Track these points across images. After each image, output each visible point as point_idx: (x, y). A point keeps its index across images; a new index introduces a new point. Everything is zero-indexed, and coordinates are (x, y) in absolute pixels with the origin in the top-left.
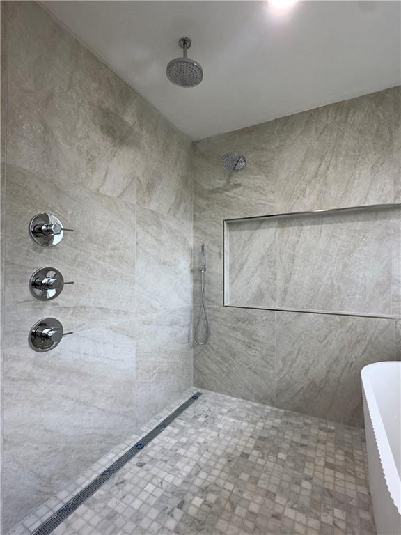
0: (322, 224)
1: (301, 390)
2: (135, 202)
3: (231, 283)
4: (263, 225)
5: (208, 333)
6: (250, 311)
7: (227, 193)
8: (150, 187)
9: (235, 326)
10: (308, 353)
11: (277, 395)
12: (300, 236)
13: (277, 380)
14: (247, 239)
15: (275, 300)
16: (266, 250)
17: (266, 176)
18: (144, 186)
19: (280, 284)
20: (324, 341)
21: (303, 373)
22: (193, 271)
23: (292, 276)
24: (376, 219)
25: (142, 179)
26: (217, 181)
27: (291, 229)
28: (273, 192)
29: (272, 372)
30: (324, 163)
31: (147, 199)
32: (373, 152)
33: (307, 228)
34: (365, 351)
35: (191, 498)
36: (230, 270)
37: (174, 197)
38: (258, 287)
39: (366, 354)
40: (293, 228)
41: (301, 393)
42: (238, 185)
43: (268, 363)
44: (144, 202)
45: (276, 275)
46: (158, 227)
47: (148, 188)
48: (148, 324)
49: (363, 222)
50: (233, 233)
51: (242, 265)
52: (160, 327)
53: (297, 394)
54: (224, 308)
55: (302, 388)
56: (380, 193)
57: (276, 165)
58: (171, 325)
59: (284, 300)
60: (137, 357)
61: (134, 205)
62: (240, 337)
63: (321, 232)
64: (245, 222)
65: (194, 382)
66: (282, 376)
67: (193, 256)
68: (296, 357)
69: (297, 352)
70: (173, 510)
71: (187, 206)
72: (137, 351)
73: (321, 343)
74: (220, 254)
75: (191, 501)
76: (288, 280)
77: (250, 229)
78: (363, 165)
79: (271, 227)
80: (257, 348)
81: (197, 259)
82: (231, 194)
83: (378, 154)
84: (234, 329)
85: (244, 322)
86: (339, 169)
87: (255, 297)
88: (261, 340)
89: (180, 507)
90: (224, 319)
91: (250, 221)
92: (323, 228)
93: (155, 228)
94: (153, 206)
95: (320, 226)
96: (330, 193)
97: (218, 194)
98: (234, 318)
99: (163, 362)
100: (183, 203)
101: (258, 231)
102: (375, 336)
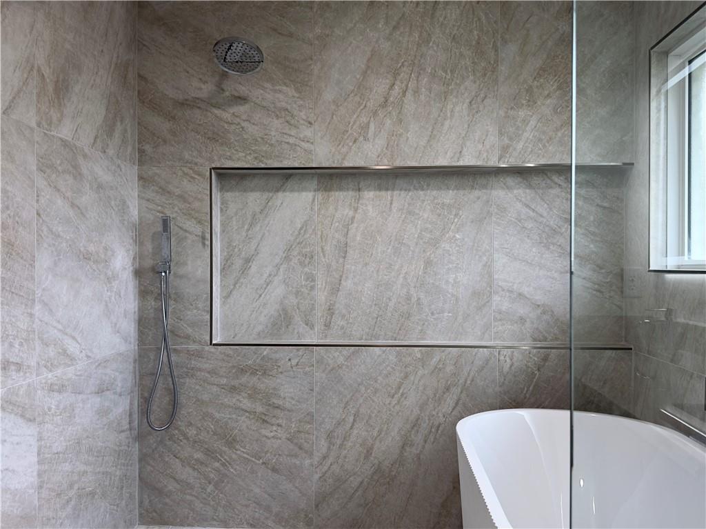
0: (393, 190)
1: (358, 487)
2: (34, 124)
3: (226, 297)
4: (289, 184)
5: (175, 404)
6: (266, 351)
7: (216, 111)
8: (61, 90)
9: (235, 383)
10: (370, 417)
11: (317, 506)
12: (356, 210)
13: (317, 476)
14: (258, 210)
15: (312, 327)
16: (297, 233)
17: (297, 90)
18: (50, 88)
19: (321, 296)
20: (396, 393)
21: (363, 455)
22: (138, 273)
23: (343, 282)
24: (473, 188)
25: (47, 72)
26: (195, 83)
27: (340, 195)
28: (310, 123)
29: (307, 462)
30: (398, 83)
31: (55, 115)
32: (471, 78)
33: (369, 195)
34: (457, 404)
36: (223, 270)
37: (103, 112)
38: (281, 303)
39: (458, 408)
40: (345, 193)
41: (359, 493)
42: (241, 99)
43: (301, 448)
44: (50, 124)
45: (313, 280)
46: (75, 178)
47: (57, 90)
48: (59, 392)
49: (455, 191)
50: (228, 195)
51: (248, 261)
52: (80, 397)
53: (351, 497)
54: (212, 349)
55: (362, 483)
56: (480, 146)
57: (316, 72)
58: (100, 391)
59: (328, 325)
60: (39, 463)
61: (32, 129)
62: (246, 404)
63: (391, 204)
64: (254, 175)
65: (141, 514)
66: (326, 468)
67: (139, 241)
68: (351, 428)
69: (351, 419)
71: (126, 131)
72: (40, 448)
73: (393, 397)
74: (203, 238)
76: (335, 290)
77: (263, 190)
78: (457, 97)
79: (304, 189)
80: (280, 421)
81: (149, 247)
82: (226, 116)
83: (478, 82)
84: (233, 389)
85: (254, 373)
86: (422, 97)
87: (274, 324)
88: (288, 405)
90: (213, 372)
91: (264, 174)
92: (395, 198)
93: (70, 180)
94: (65, 131)
95: (389, 193)
96: (408, 138)
97: (197, 111)
98: (234, 367)
99: (85, 472)
100: (119, 124)
101: (280, 194)
102: (470, 377)
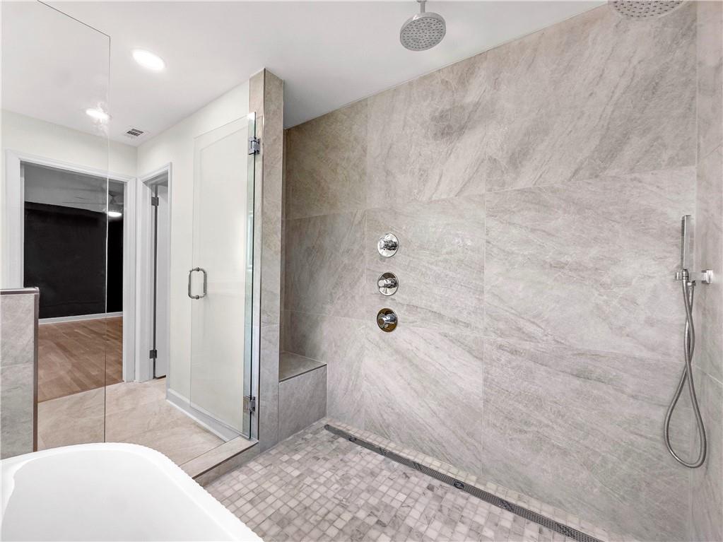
35: (389, 534)
61: (482, 196)
70: (376, 516)
75: (385, 533)
89: (379, 522)
